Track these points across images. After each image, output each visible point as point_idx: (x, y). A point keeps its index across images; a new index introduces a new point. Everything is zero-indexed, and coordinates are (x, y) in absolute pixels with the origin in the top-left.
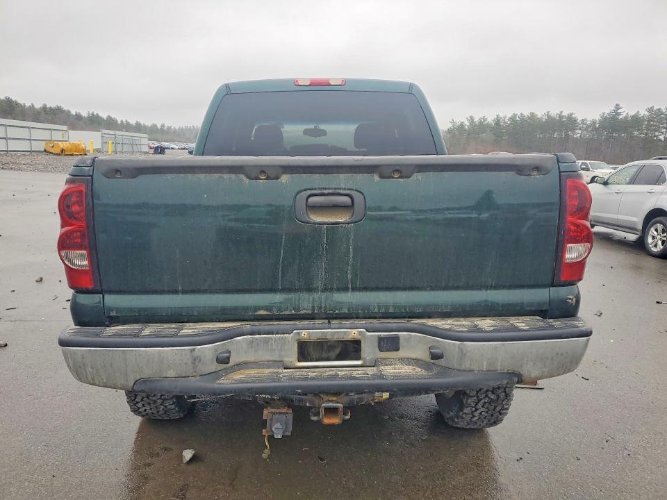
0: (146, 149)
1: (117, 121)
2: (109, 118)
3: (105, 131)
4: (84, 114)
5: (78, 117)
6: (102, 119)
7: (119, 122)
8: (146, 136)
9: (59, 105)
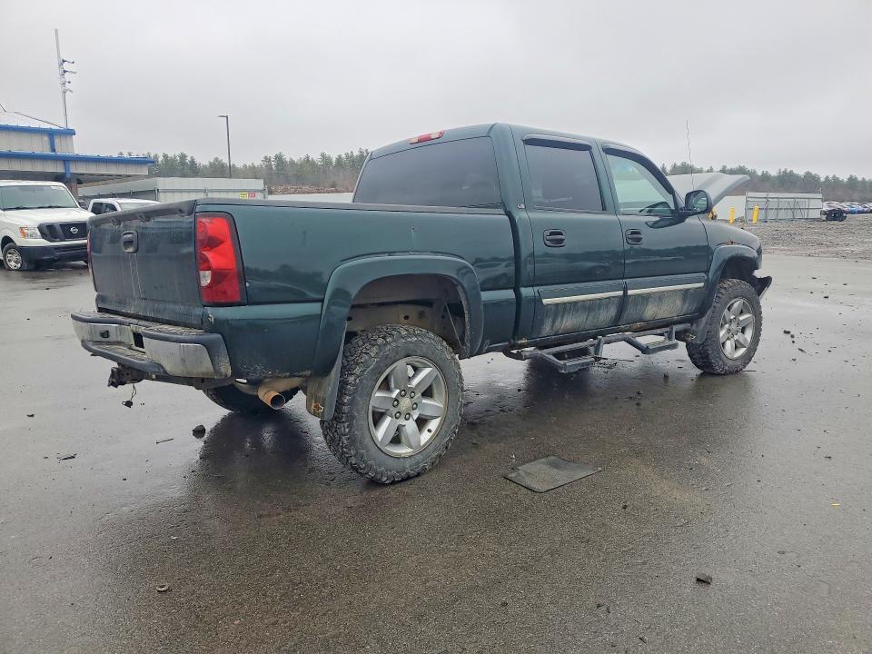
0: (816, 214)
1: (819, 178)
2: (808, 174)
3: (751, 194)
4: (773, 173)
5: (765, 177)
6: (797, 177)
7: (822, 180)
8: (820, 196)
9: (742, 165)
